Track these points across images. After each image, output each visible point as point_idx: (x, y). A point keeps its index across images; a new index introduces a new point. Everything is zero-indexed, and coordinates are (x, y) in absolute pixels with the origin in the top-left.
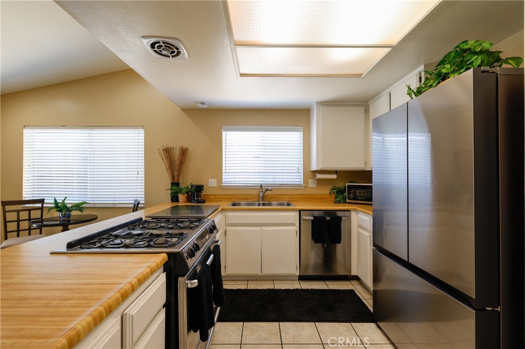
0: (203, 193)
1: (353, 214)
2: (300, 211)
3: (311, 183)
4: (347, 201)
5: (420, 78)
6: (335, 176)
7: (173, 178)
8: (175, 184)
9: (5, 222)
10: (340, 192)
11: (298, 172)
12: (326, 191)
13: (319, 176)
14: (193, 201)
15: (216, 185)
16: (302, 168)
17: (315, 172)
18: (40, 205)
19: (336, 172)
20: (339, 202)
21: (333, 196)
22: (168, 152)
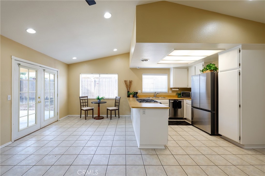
0: (138, 94)
1: (185, 101)
2: (169, 100)
3: (170, 92)
4: (182, 97)
5: (203, 65)
6: (178, 90)
7: (128, 90)
8: (128, 92)
9: (81, 103)
10: (180, 94)
11: (166, 88)
12: (175, 94)
13: (173, 90)
14: (135, 97)
15: (140, 92)
16: (167, 87)
17: (171, 88)
18: (87, 98)
19: (178, 88)
20: (179, 97)
21: (177, 95)
22: (125, 81)
